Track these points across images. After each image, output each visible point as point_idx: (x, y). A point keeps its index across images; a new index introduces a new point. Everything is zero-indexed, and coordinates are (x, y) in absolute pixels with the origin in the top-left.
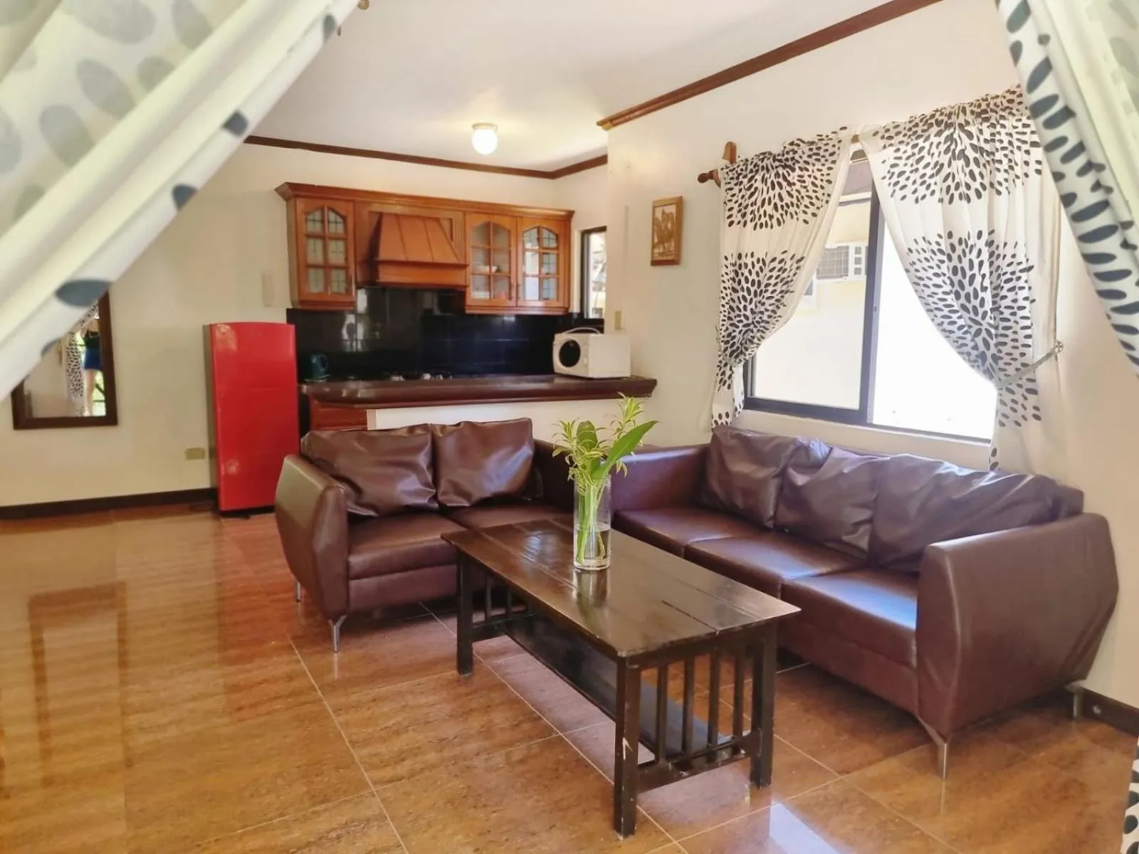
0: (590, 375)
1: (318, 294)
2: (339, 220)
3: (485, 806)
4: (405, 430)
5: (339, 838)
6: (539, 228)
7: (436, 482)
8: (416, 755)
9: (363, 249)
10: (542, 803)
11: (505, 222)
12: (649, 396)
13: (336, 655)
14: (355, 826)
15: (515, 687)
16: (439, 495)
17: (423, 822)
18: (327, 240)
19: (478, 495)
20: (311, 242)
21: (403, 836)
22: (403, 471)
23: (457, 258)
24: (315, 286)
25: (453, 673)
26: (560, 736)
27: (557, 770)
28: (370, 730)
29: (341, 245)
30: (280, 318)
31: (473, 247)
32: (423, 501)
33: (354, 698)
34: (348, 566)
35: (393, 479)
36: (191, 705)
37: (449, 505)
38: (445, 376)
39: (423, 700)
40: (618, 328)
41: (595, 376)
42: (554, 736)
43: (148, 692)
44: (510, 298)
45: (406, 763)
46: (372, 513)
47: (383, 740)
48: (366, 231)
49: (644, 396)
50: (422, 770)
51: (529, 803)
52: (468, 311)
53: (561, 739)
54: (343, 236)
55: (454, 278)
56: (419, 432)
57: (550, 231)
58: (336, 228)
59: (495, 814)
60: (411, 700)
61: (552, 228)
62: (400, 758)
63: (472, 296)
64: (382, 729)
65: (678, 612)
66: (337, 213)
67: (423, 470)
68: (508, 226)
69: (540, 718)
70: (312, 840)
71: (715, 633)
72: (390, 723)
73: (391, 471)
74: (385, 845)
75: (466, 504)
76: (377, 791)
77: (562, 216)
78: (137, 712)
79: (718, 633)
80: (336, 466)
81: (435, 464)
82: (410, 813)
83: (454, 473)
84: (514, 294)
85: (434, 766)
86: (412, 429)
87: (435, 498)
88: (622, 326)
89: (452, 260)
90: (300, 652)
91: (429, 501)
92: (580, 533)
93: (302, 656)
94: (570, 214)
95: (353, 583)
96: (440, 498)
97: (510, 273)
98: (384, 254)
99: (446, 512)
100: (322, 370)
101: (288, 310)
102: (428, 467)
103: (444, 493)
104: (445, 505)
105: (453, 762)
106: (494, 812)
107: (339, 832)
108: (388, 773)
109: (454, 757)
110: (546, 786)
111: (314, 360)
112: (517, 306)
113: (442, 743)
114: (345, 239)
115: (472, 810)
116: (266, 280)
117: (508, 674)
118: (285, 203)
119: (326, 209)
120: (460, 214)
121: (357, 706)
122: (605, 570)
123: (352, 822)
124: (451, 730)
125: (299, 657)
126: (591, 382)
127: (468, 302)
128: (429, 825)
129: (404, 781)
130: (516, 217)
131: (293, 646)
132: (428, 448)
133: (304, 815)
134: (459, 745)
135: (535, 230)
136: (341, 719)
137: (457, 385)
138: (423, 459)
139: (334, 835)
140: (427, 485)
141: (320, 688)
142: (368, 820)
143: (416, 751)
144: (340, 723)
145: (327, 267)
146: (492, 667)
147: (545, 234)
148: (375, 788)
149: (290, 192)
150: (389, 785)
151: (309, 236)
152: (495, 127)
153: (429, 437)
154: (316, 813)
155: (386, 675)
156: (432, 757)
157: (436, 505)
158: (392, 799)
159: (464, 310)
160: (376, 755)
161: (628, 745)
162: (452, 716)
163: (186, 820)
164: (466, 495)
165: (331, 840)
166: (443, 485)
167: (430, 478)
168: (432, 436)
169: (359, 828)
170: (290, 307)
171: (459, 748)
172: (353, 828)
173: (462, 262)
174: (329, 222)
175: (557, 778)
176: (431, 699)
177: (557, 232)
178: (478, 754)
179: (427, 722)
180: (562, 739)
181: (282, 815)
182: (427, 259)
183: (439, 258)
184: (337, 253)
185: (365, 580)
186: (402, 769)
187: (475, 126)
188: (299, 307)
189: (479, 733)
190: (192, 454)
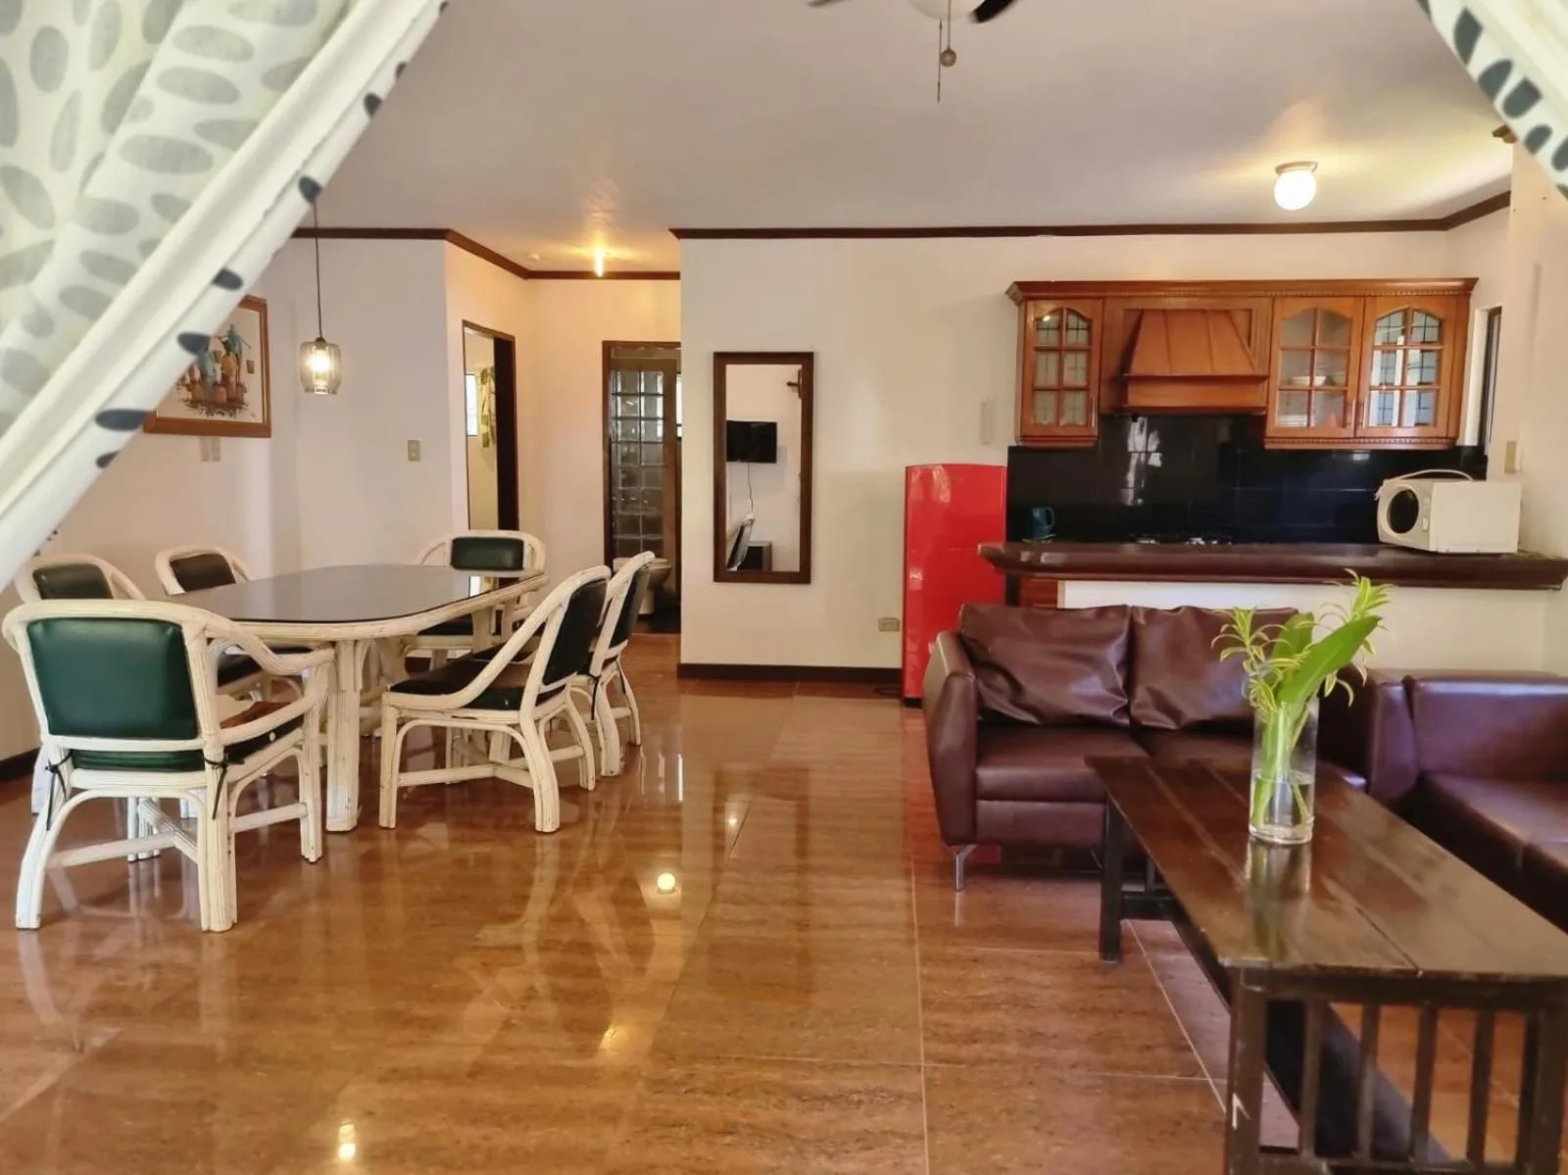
0: (1432, 548)
1: (1049, 426)
2: (1082, 324)
3: (1051, 1133)
4: (1092, 611)
5: (859, 1103)
6: (1405, 311)
7: (1129, 687)
8: (993, 1042)
9: (1113, 362)
10: (1133, 1159)
11: (1345, 307)
12: (1555, 589)
13: (958, 894)
14: (883, 1097)
15: (1175, 997)
16: (1132, 708)
17: (962, 1122)
18: (1063, 352)
19: (1191, 714)
20: (1042, 358)
21: (931, 1129)
22: (1080, 666)
23: (1253, 368)
24: (1045, 414)
25: (1091, 954)
26: (1207, 1081)
27: (1178, 1124)
28: (953, 994)
29: (1082, 358)
30: (999, 458)
31: (1283, 349)
32: (1107, 712)
33: (951, 950)
34: (974, 779)
35: (1065, 677)
36: (778, 909)
37: (1145, 723)
38: (1222, 541)
39: (1036, 977)
40: (1510, 470)
41: (1442, 549)
42: (1197, 1079)
43: (746, 883)
44: (1344, 424)
45: (977, 1046)
46: (1033, 719)
47: (966, 1011)
48: (1118, 338)
49: (1547, 589)
50: (992, 1061)
51: (1114, 1152)
52: (1268, 446)
53: (1206, 1085)
54: (1086, 347)
55: (1249, 398)
56: (1111, 615)
57: (1428, 314)
58: (1076, 337)
59: (1060, 1148)
60: (1020, 973)
61: (1432, 310)
62: (972, 1038)
63: (1276, 423)
64: (968, 998)
65: (1373, 929)
66: (1080, 316)
67: (1111, 667)
68: (1348, 315)
69: (1189, 1049)
70: (830, 1094)
71: (1416, 972)
72: (980, 993)
73: (1065, 664)
74: (906, 1131)
75: (1172, 726)
76: (925, 1067)
77: (1454, 289)
78: (724, 902)
79: (1420, 973)
80: (990, 650)
81: (1130, 662)
82: (952, 1107)
83: (1156, 679)
84: (1351, 418)
85: (1009, 1062)
86: (1102, 612)
87: (1125, 710)
88: (1517, 467)
89: (1242, 369)
90: (916, 881)
91: (1115, 713)
92: (1259, 783)
93: (916, 887)
94: (1470, 284)
95: (982, 803)
96: (1134, 711)
97: (1346, 384)
98: (1138, 368)
99: (1139, 733)
100: (1046, 527)
101: (1011, 450)
102: (1119, 666)
103: (1139, 706)
104: (1140, 723)
105: (1037, 1064)
106: (1060, 1145)
107: (862, 1097)
108: (948, 1049)
109: (1042, 1061)
110: (1149, 1140)
111: (1037, 514)
112: (1355, 437)
113: (1035, 1037)
114: (1088, 351)
115: (1032, 1131)
116: (987, 410)
117: (1172, 977)
118: (1016, 308)
119: (1065, 312)
120: (1266, 302)
121: (947, 962)
122: (1300, 846)
123: (882, 1091)
124: (1056, 1024)
125: (913, 886)
126: (1439, 558)
127: (1270, 432)
128: (969, 1128)
129: (963, 1066)
130: (1364, 296)
131: (913, 872)
132: (1122, 639)
133: (835, 1064)
134: (1055, 1047)
135: (1401, 314)
136: (926, 971)
137: (1236, 554)
138: (1113, 653)
139: (855, 1097)
140: (1115, 691)
141: (920, 927)
142: (900, 1096)
143: (1000, 1037)
144: (922, 976)
145: (1061, 389)
146: (1152, 962)
147: (1419, 320)
148: (925, 1062)
149: (1020, 294)
150: (944, 1065)
151: (1039, 350)
152: (1313, 166)
153: (1125, 625)
154: (848, 1067)
155: (1007, 933)
156: (1011, 1049)
157: (1126, 721)
158: (938, 1082)
159: (1263, 444)
160: (945, 1025)
161: (1242, 1108)
162: (1065, 1009)
163: (720, 1027)
164: (1173, 713)
165: (851, 1102)
166: (1141, 694)
167: (1120, 681)
168: (1132, 624)
169: (885, 1101)
170: (1014, 444)
171: (1055, 1050)
172: (879, 1099)
173: (1260, 372)
174: (1067, 329)
175: (1173, 1134)
176: (1047, 979)
177: (1441, 316)
178: (1074, 1066)
179: (1030, 1007)
180: (1209, 1086)
181: (811, 1056)
182: (1207, 372)
183: (1223, 369)
184: (1075, 371)
185: (996, 803)
186: (966, 1051)
187: (1280, 170)
188: (1021, 444)
189: (1090, 1041)
190: (885, 625)
